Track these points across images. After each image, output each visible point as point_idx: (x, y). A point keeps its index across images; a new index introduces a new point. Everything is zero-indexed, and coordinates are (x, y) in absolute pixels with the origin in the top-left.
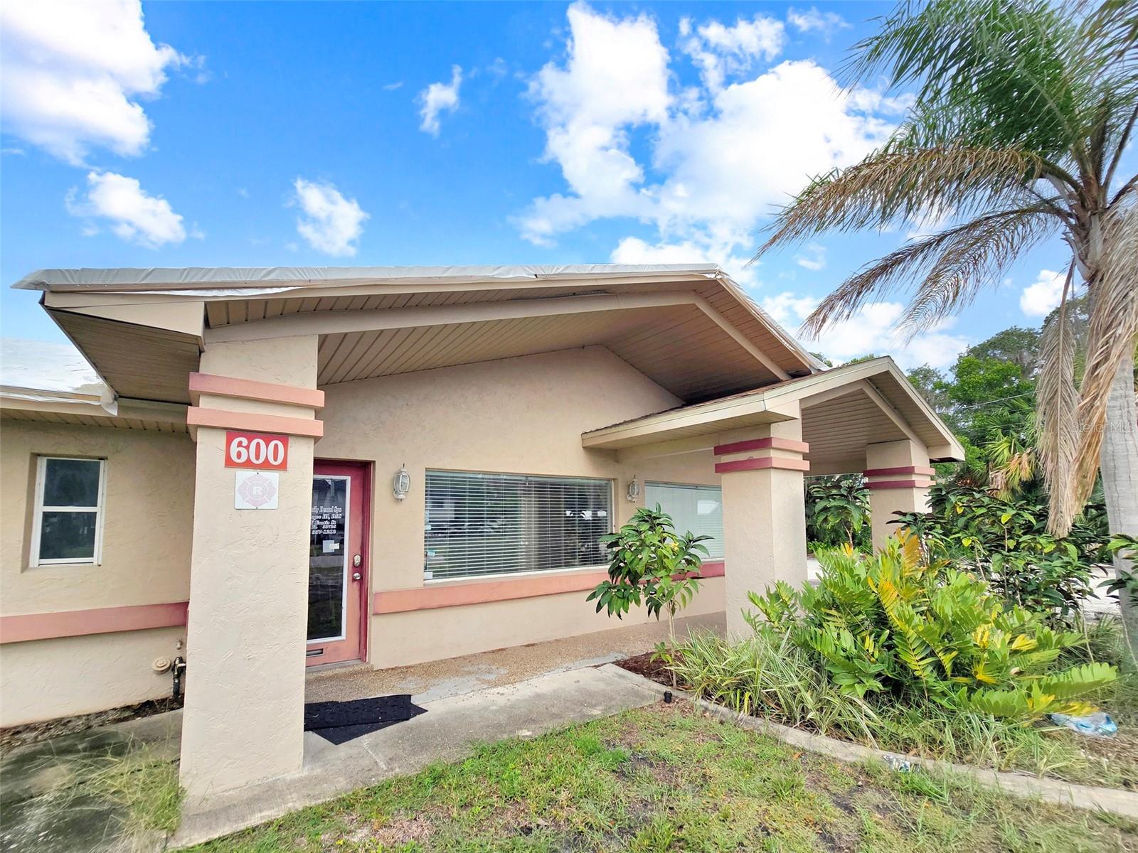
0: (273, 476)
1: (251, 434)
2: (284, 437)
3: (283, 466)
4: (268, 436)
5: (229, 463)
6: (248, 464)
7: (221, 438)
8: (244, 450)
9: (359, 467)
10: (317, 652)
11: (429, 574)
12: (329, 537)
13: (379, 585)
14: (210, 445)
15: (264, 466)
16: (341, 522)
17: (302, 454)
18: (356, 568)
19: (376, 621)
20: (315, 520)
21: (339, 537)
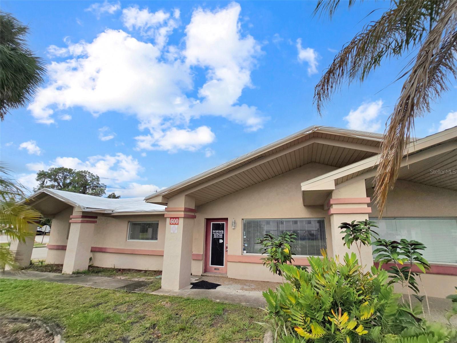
0: (176, 226)
1: (173, 218)
2: (178, 218)
3: (178, 224)
4: (176, 218)
5: (170, 224)
6: (173, 224)
7: (169, 219)
8: (173, 221)
9: (226, 220)
10: (218, 269)
11: (245, 252)
12: (221, 239)
13: (229, 253)
14: (168, 220)
15: (175, 224)
16: (223, 235)
17: (181, 221)
18: (227, 248)
19: (228, 263)
20: (218, 234)
21: (223, 239)
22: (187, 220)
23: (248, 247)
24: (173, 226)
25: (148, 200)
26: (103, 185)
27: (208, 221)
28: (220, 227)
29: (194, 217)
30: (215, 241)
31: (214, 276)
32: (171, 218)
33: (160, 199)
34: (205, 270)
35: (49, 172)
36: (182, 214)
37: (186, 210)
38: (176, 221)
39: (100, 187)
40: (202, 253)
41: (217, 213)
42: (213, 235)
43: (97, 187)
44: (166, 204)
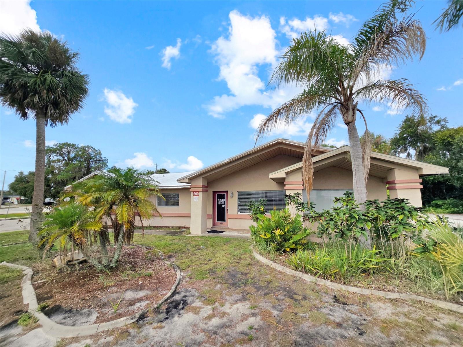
2: (198, 192)
5: (193, 196)
8: (195, 194)
9: (227, 192)
10: (222, 224)
11: (239, 212)
12: (223, 204)
13: (229, 213)
14: (192, 193)
15: (197, 196)
16: (225, 202)
17: (200, 194)
18: (227, 210)
19: (229, 219)
20: (221, 201)
21: (225, 204)
22: (204, 193)
23: (241, 209)
24: (195, 197)
25: (179, 181)
26: (105, 159)
27: (214, 193)
28: (222, 197)
29: (207, 191)
30: (220, 206)
31: (220, 228)
32: (194, 192)
33: (187, 181)
34: (214, 225)
35: (55, 147)
36: (201, 189)
37: (204, 187)
38: (197, 194)
39: (102, 161)
40: (211, 214)
41: (221, 188)
42: (218, 202)
43: (100, 160)
44: (190, 183)
